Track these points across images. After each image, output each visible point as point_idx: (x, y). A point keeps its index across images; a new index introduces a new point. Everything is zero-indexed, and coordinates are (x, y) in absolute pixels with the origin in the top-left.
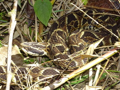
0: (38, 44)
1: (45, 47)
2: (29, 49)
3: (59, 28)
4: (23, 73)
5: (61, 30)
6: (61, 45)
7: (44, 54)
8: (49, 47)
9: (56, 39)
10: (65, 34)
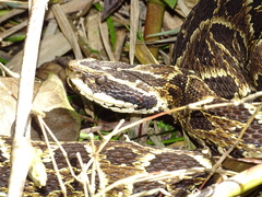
0: (137, 69)
1: (161, 82)
2: (102, 85)
3: (220, 14)
5: (228, 25)
8: (177, 80)
10: (240, 40)
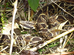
0: (30, 22)
1: (34, 24)
2: (25, 25)
3: (43, 13)
4: (20, 39)
5: (44, 15)
6: (43, 23)
7: (33, 29)
8: (37, 24)
9: (41, 20)
10: (46, 17)
